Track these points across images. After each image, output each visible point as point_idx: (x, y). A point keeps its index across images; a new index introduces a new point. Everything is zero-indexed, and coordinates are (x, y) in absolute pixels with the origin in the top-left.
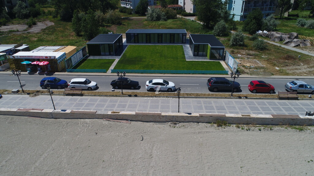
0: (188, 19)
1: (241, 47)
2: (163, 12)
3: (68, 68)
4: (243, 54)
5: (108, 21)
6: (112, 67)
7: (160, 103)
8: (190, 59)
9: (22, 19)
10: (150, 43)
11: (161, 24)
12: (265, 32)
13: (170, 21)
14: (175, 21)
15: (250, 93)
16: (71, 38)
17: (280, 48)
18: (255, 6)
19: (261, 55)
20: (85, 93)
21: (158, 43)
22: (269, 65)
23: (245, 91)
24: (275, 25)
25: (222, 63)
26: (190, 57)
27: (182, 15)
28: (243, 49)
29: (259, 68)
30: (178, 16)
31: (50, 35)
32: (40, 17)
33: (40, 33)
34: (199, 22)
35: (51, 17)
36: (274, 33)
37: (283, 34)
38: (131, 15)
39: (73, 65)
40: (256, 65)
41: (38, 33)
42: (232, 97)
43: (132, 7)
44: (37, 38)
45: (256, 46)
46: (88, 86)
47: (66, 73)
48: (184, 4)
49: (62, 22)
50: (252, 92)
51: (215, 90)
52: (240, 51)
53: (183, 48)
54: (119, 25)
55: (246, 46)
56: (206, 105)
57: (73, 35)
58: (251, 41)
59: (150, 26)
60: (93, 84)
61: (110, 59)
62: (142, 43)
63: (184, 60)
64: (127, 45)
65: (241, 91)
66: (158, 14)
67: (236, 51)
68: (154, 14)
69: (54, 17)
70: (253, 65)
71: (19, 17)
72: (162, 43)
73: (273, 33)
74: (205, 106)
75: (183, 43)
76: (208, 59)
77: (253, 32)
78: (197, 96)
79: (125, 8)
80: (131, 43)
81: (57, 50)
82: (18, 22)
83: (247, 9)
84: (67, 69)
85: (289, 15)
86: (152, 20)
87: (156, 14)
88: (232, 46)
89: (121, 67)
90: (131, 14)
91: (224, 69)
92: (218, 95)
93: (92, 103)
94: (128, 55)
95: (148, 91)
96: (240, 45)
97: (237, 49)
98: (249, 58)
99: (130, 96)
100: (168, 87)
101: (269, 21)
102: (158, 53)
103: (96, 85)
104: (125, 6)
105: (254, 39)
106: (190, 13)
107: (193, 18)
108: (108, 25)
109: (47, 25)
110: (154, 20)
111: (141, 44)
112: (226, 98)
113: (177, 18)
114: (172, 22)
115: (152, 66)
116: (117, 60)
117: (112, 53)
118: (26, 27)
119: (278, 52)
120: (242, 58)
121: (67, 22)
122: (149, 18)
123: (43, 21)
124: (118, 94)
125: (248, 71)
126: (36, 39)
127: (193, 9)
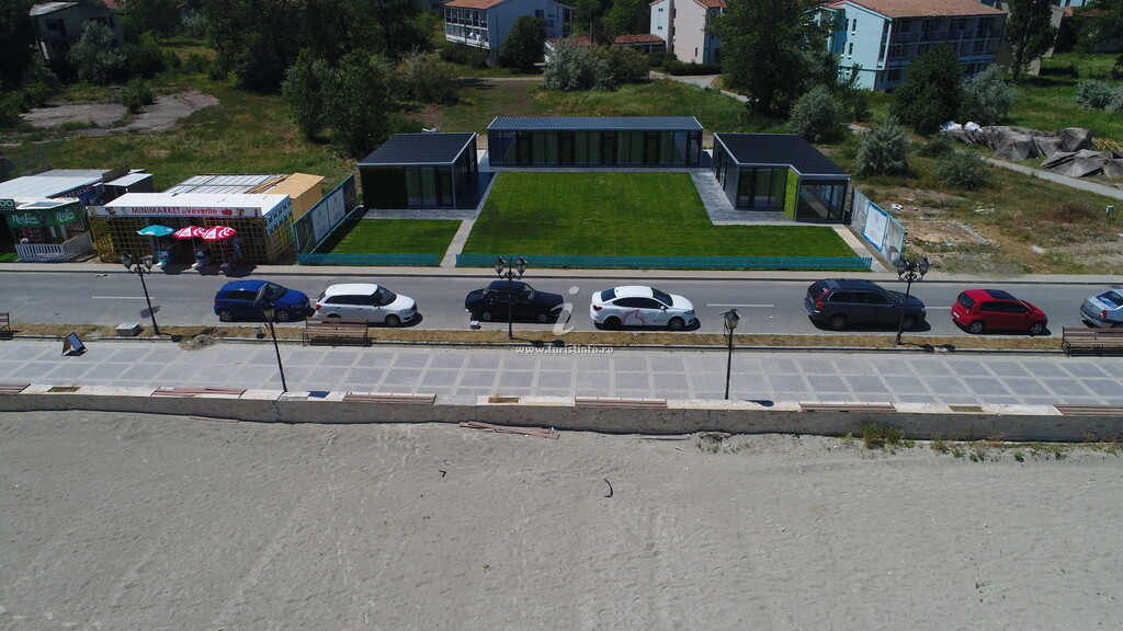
0: (691, 85)
1: (898, 179)
2: (601, 58)
3: (302, 248)
4: (906, 203)
5: (410, 92)
6: (456, 247)
7: (649, 368)
8: (727, 219)
9: (99, 83)
10: (572, 164)
11: (598, 101)
12: (971, 126)
13: (626, 91)
14: (646, 90)
15: (962, 334)
16: (287, 149)
17: (1032, 181)
18: (925, 38)
19: (971, 205)
20: (378, 335)
21: (603, 163)
22: (1006, 240)
23: (942, 328)
24: (1004, 105)
25: (841, 231)
26: (723, 213)
27: (667, 70)
28: (905, 185)
29: (974, 249)
30: (653, 74)
31: (211, 139)
32: (163, 77)
33: (175, 132)
34: (732, 95)
35: (203, 77)
36: (1006, 129)
37: (1037, 135)
38: (485, 72)
39: (317, 238)
40: (961, 240)
41: (168, 132)
42: (899, 347)
43: (487, 44)
44: (166, 149)
45: (948, 175)
46: (385, 311)
47: (296, 268)
48: (672, 31)
49: (246, 96)
50: (967, 329)
51: (839, 322)
52: (896, 190)
53: (693, 183)
54: (450, 106)
55: (914, 175)
56: (813, 374)
57: (291, 139)
58: (927, 160)
59: (561, 108)
60: (402, 304)
61: (442, 221)
62: (546, 166)
63: (706, 222)
64: (492, 174)
65: (927, 327)
66: (585, 66)
67: (881, 191)
68: (571, 66)
69: (215, 78)
70: (951, 241)
71: (88, 77)
72: (614, 164)
73: (1000, 129)
74: (809, 378)
75: (688, 164)
76: (790, 219)
77: (929, 128)
78: (776, 345)
79: (461, 45)
80: (504, 165)
81: (256, 187)
82: (88, 95)
83: (899, 46)
84: (299, 252)
85: (1043, 71)
86: (562, 88)
87: (577, 68)
88: (866, 177)
89: (488, 248)
90: (484, 66)
91: (854, 254)
92: (851, 342)
93: (409, 368)
94: (503, 206)
95: (598, 326)
96: (894, 172)
97: (885, 184)
98: (930, 215)
99: (538, 344)
100: (671, 313)
101: (983, 89)
102: (609, 198)
103: (414, 308)
104: (463, 39)
105: (936, 151)
106: (693, 64)
107: (705, 82)
108: (411, 103)
109: (192, 105)
110: (572, 89)
111: (543, 170)
112: (878, 350)
113: (650, 81)
114: (635, 94)
115: (598, 244)
116: (467, 223)
117: (446, 200)
118: (119, 112)
119: (1030, 196)
120: (906, 216)
121: (263, 94)
122: (553, 79)
123: (177, 92)
124: (495, 339)
125: (938, 259)
126: (163, 153)
127: (705, 49)
